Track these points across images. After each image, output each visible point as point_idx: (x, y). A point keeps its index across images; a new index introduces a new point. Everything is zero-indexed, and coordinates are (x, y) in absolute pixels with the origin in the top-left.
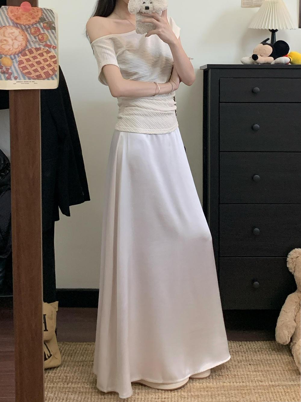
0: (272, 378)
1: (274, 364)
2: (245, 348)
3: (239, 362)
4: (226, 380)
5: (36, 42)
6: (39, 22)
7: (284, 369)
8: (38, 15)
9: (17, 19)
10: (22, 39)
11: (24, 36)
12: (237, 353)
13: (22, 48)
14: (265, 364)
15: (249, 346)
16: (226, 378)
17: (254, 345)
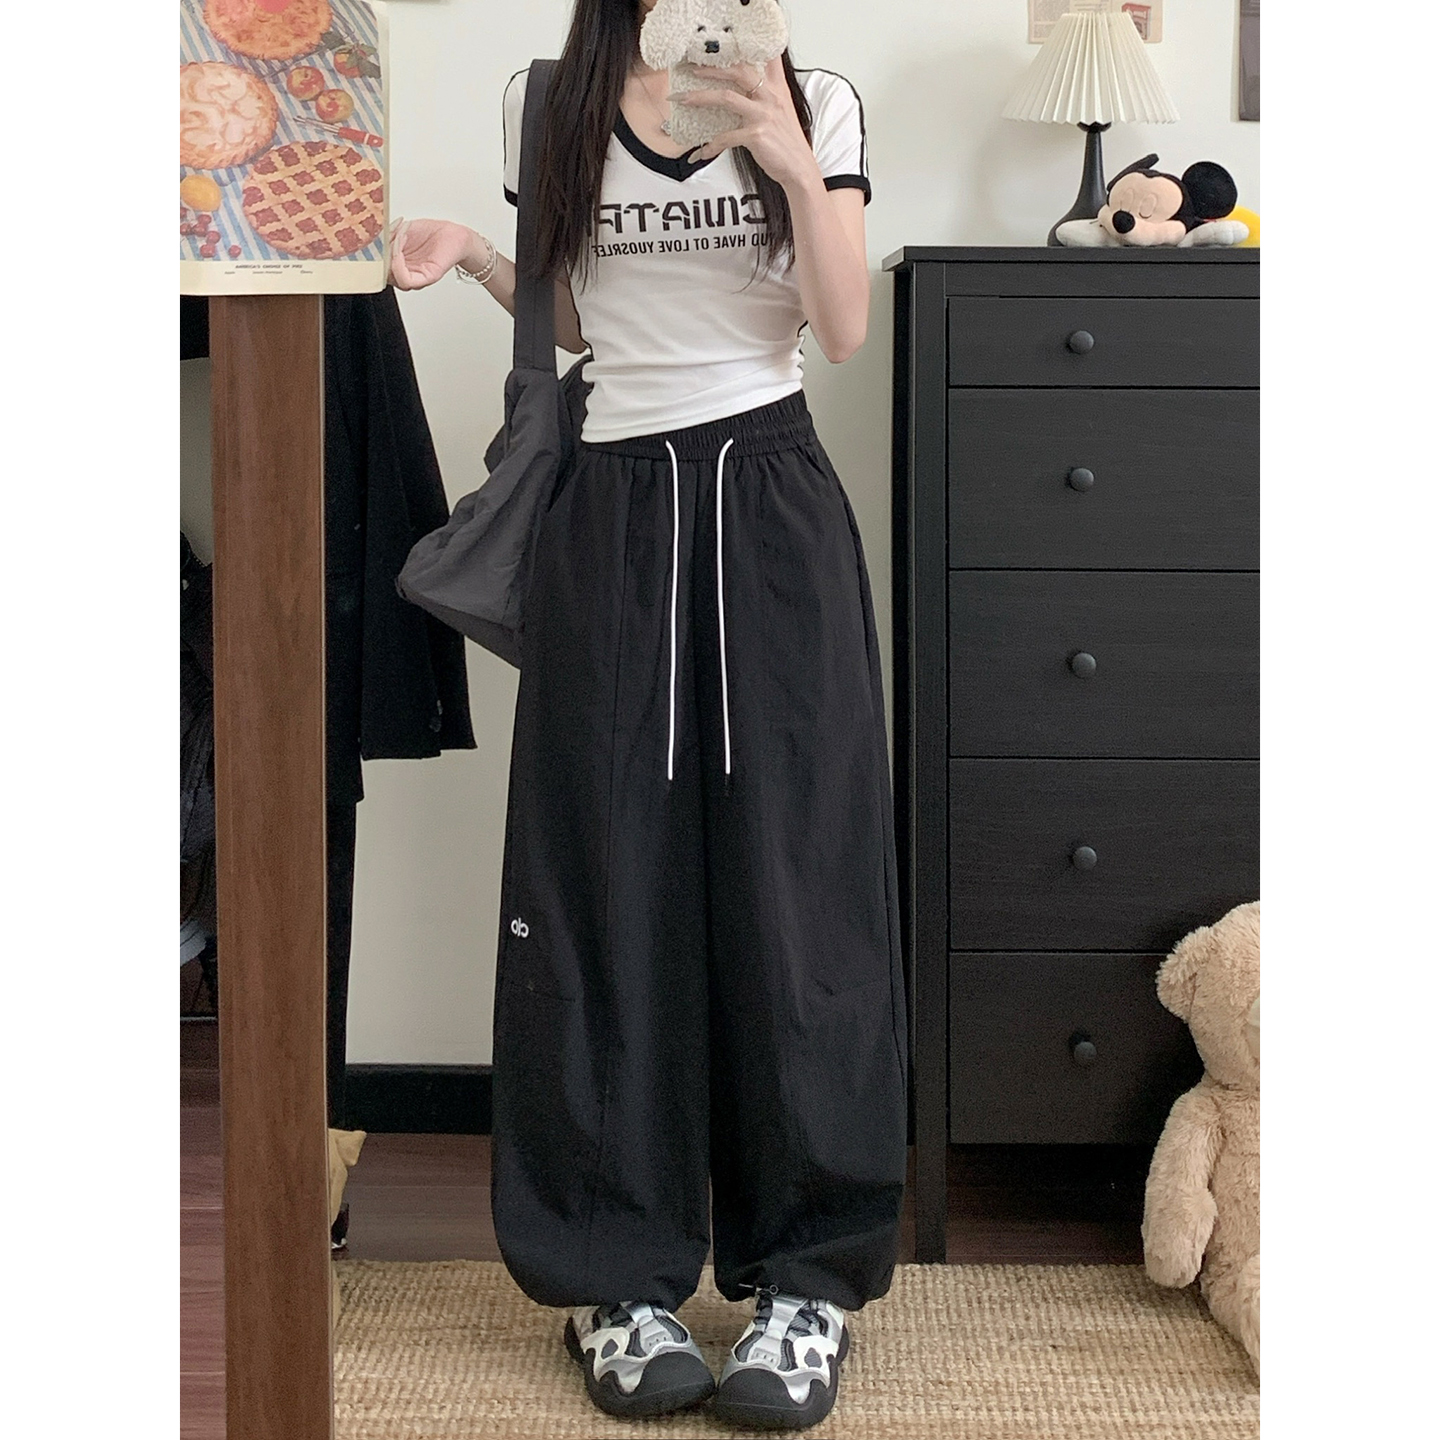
0: (1136, 1398)
1: (1146, 1346)
2: (1036, 1287)
3: (1012, 1339)
4: (964, 1399)
5: (309, 120)
6: (320, 50)
7: (1182, 1367)
8: (317, 23)
9: (239, 39)
10: (258, 112)
11: (265, 99)
12: (1007, 1305)
13: (256, 144)
14: (1113, 1346)
15: (1054, 1281)
16: (965, 1395)
17: (1071, 1281)
